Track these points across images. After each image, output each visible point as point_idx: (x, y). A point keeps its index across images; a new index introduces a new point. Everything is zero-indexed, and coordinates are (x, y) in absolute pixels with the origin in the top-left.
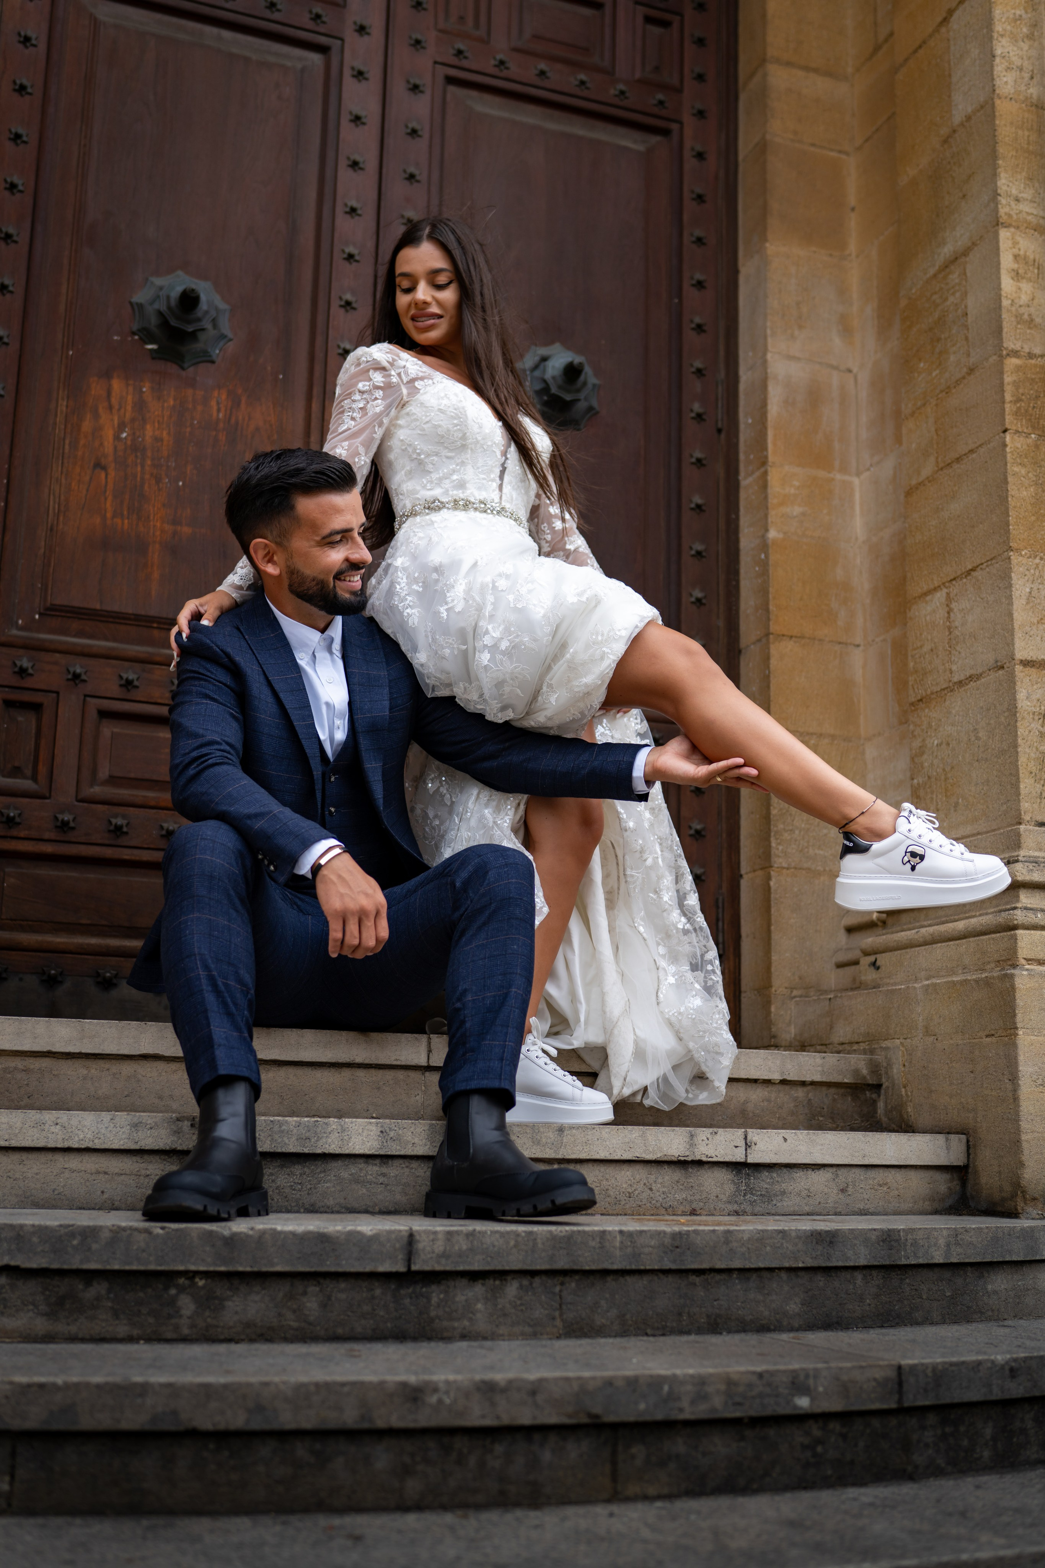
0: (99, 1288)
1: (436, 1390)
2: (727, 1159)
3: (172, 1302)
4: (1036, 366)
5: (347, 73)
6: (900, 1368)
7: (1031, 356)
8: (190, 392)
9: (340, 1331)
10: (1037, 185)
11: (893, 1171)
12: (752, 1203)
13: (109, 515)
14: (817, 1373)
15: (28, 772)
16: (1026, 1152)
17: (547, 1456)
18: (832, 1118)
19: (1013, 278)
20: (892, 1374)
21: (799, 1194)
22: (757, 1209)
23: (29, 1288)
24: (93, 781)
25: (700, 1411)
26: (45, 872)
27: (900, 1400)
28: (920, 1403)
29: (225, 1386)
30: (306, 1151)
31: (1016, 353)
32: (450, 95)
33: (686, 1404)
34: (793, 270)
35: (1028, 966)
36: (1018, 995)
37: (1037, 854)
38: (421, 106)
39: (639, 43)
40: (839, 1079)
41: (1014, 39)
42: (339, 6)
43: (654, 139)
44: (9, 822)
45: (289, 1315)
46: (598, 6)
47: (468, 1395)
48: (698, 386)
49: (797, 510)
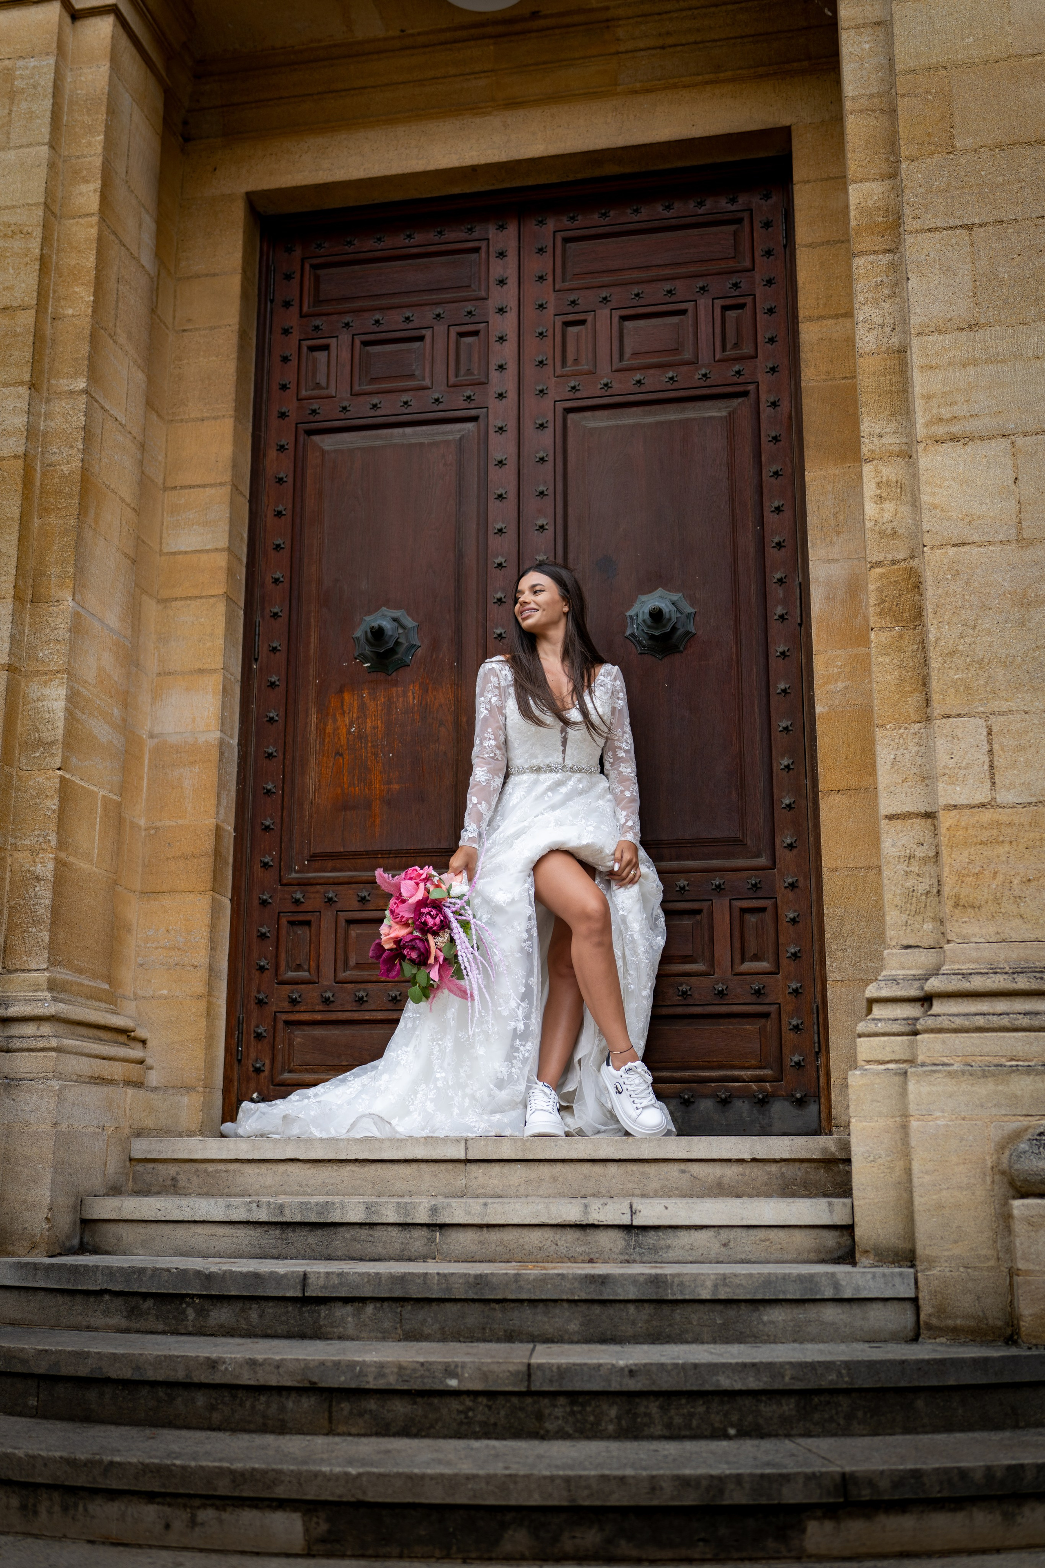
2: (615, 1223)
3: (184, 1312)
4: (898, 570)
5: (491, 430)
6: (529, 1365)
7: (893, 562)
8: (394, 689)
9: (269, 1332)
10: (899, 417)
11: (776, 1230)
12: (640, 1254)
13: (346, 786)
14: (464, 1365)
15: (306, 967)
17: (290, 1405)
18: (805, 1187)
19: (876, 503)
20: (523, 1369)
21: (683, 1248)
22: (645, 1259)
23: (119, 1302)
24: (345, 968)
25: (381, 1384)
27: (529, 1386)
28: (546, 1388)
30: (322, 1221)
31: (879, 564)
32: (569, 422)
33: (370, 1379)
34: (830, 488)
35: (868, 1067)
36: (850, 1090)
37: (899, 972)
38: (546, 438)
39: (718, 330)
40: (808, 1156)
41: (876, 303)
42: (483, 384)
43: (736, 402)
44: (293, 1002)
45: (243, 1321)
46: (684, 312)
47: (241, 1366)
48: (780, 592)
49: (840, 685)
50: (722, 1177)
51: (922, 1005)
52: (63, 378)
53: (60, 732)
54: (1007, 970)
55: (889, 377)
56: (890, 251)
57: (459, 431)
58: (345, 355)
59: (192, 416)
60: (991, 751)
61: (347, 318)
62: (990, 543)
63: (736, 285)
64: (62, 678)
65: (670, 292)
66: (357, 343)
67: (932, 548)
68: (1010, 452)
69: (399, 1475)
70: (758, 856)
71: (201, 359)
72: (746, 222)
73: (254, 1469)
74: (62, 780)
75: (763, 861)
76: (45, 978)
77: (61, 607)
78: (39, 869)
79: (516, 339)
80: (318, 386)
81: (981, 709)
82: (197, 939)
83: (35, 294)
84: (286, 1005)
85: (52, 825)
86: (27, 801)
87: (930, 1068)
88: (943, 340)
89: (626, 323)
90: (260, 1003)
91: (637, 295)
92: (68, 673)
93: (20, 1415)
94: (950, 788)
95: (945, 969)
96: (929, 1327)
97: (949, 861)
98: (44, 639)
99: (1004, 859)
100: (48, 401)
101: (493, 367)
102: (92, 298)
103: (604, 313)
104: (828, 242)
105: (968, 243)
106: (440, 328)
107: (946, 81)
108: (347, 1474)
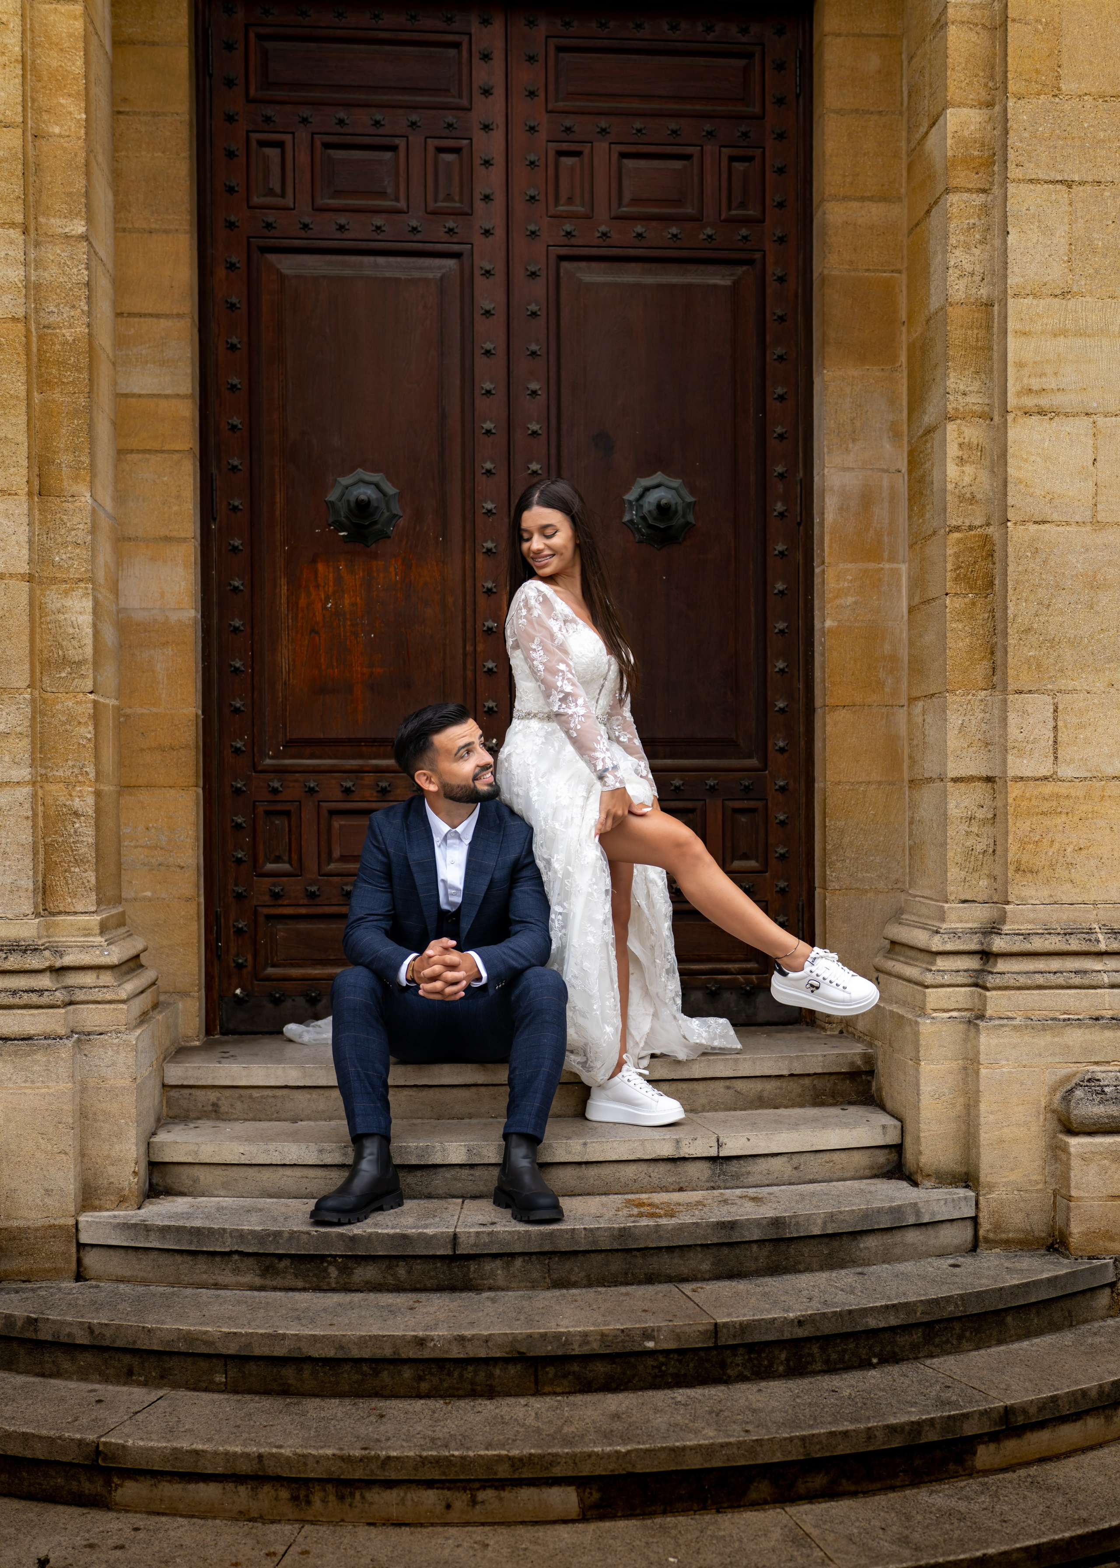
0: (285, 1263)
1: (432, 1340)
2: (704, 1155)
3: (325, 1270)
4: (975, 536)
5: (477, 273)
6: (716, 1324)
7: (971, 528)
8: (374, 563)
10: (983, 376)
11: (838, 1153)
12: (724, 1181)
13: (323, 667)
14: (659, 1329)
15: (286, 858)
16: (923, 1145)
18: (833, 1097)
19: (956, 465)
20: (712, 1328)
21: (761, 1173)
22: (728, 1185)
23: (250, 1261)
24: (330, 860)
25: (586, 1350)
26: (302, 926)
27: (716, 1342)
28: (731, 1342)
29: (323, 1336)
30: (422, 1163)
31: (957, 529)
32: (562, 271)
33: (576, 1347)
34: (848, 390)
35: (934, 1015)
36: (921, 1037)
37: (958, 925)
38: (539, 288)
39: (724, 185)
40: (837, 1070)
41: (967, 247)
42: (466, 214)
43: (741, 270)
44: (276, 896)
45: (390, 1277)
46: (688, 157)
47: (450, 1342)
48: (781, 488)
49: (850, 600)
50: (762, 1091)
51: (981, 959)
52: (54, 216)
53: (89, 650)
54: (1059, 931)
55: (975, 331)
56: (984, 191)
57: (440, 268)
58: (304, 158)
59: (137, 225)
60: (1055, 727)
61: (306, 112)
62: (1068, 523)
63: (745, 135)
64: (86, 588)
65: (674, 132)
66: (318, 144)
67: (1015, 524)
68: (1091, 432)
69: (663, 1449)
70: (749, 757)
71: (143, 153)
72: (757, 56)
73: (531, 1454)
74: (95, 703)
75: (754, 762)
76: (97, 923)
77: (77, 504)
78: (77, 803)
79: (503, 164)
80: (271, 192)
81: (1050, 687)
82: (182, 838)
83: (20, 109)
84: (267, 899)
85: (88, 755)
86: (56, 727)
87: (997, 1022)
88: (1038, 306)
89: (625, 161)
90: (239, 897)
91: (639, 131)
92: (93, 584)
93: (206, 1390)
94: (1018, 760)
95: (1006, 928)
96: (987, 1240)
97: (1014, 829)
98: (59, 540)
99: (1061, 828)
100: (37, 244)
101: (477, 197)
102: (84, 116)
103: (602, 146)
104: (857, 111)
105: (1067, 202)
106: (416, 140)
107: (1057, 10)
108: (617, 1452)
